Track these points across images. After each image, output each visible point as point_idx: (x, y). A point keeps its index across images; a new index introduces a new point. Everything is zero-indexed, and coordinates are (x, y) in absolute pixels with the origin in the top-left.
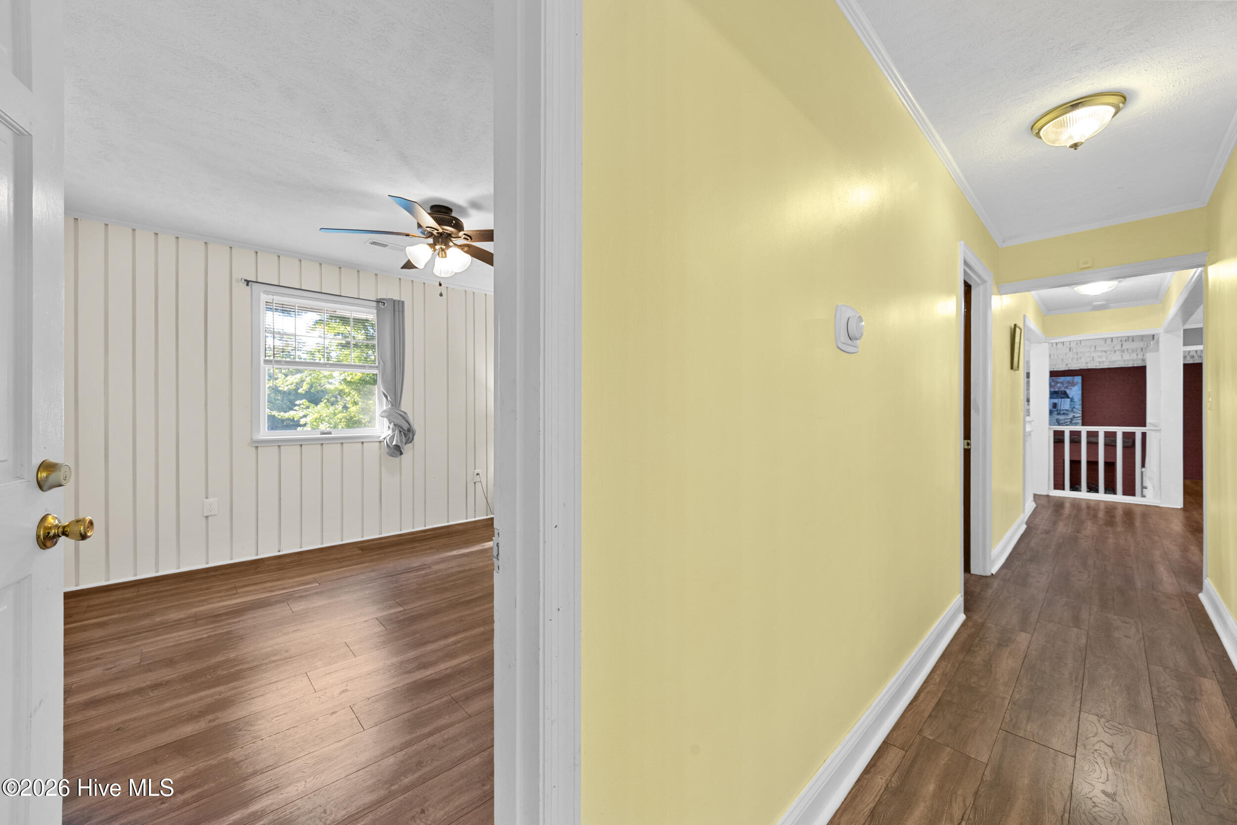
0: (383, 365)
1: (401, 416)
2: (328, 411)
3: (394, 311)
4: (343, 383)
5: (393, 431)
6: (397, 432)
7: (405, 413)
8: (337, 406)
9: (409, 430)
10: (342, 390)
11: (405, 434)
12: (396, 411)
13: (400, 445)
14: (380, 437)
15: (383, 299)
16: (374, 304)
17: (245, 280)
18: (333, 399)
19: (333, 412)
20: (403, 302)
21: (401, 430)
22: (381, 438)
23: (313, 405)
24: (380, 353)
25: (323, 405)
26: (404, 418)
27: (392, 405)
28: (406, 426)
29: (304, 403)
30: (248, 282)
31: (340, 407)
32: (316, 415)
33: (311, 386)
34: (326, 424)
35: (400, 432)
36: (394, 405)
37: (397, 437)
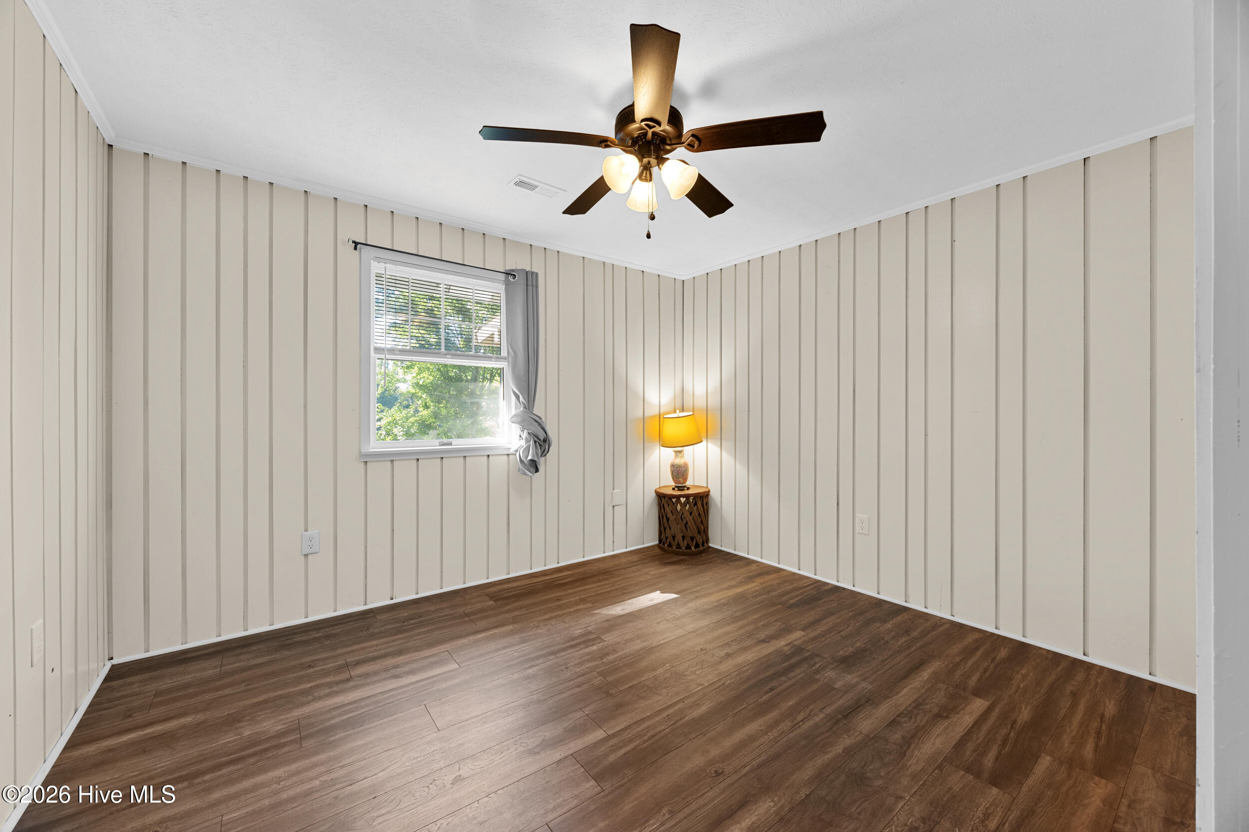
0: (513, 355)
1: (536, 421)
2: (401, 415)
3: (527, 286)
4: (415, 386)
5: (527, 441)
6: (532, 443)
7: (540, 418)
8: (409, 410)
9: (545, 441)
10: (413, 394)
11: (540, 445)
12: (530, 416)
13: (536, 459)
14: (510, 448)
15: (513, 270)
16: (502, 277)
17: (354, 242)
18: (405, 403)
19: (405, 416)
20: (537, 274)
21: (536, 440)
22: (512, 451)
23: (387, 409)
24: (509, 340)
25: (396, 408)
26: (540, 424)
27: (525, 407)
28: (542, 436)
29: (379, 407)
30: (356, 244)
31: (411, 410)
32: (390, 419)
33: (386, 390)
34: (400, 427)
35: (535, 442)
36: (527, 406)
37: (532, 448)
